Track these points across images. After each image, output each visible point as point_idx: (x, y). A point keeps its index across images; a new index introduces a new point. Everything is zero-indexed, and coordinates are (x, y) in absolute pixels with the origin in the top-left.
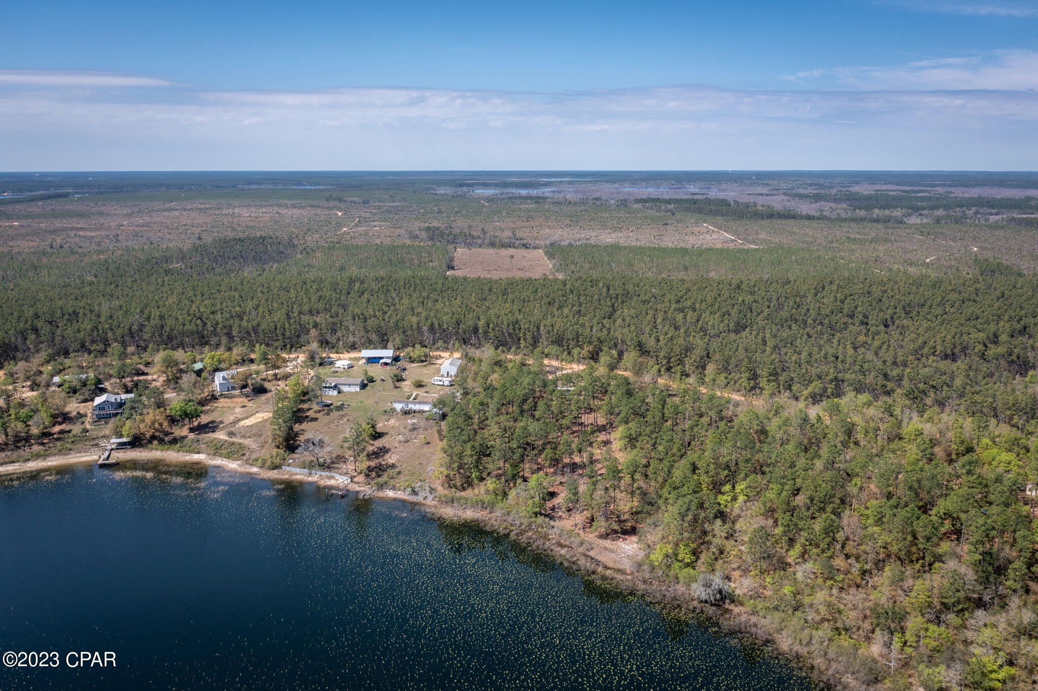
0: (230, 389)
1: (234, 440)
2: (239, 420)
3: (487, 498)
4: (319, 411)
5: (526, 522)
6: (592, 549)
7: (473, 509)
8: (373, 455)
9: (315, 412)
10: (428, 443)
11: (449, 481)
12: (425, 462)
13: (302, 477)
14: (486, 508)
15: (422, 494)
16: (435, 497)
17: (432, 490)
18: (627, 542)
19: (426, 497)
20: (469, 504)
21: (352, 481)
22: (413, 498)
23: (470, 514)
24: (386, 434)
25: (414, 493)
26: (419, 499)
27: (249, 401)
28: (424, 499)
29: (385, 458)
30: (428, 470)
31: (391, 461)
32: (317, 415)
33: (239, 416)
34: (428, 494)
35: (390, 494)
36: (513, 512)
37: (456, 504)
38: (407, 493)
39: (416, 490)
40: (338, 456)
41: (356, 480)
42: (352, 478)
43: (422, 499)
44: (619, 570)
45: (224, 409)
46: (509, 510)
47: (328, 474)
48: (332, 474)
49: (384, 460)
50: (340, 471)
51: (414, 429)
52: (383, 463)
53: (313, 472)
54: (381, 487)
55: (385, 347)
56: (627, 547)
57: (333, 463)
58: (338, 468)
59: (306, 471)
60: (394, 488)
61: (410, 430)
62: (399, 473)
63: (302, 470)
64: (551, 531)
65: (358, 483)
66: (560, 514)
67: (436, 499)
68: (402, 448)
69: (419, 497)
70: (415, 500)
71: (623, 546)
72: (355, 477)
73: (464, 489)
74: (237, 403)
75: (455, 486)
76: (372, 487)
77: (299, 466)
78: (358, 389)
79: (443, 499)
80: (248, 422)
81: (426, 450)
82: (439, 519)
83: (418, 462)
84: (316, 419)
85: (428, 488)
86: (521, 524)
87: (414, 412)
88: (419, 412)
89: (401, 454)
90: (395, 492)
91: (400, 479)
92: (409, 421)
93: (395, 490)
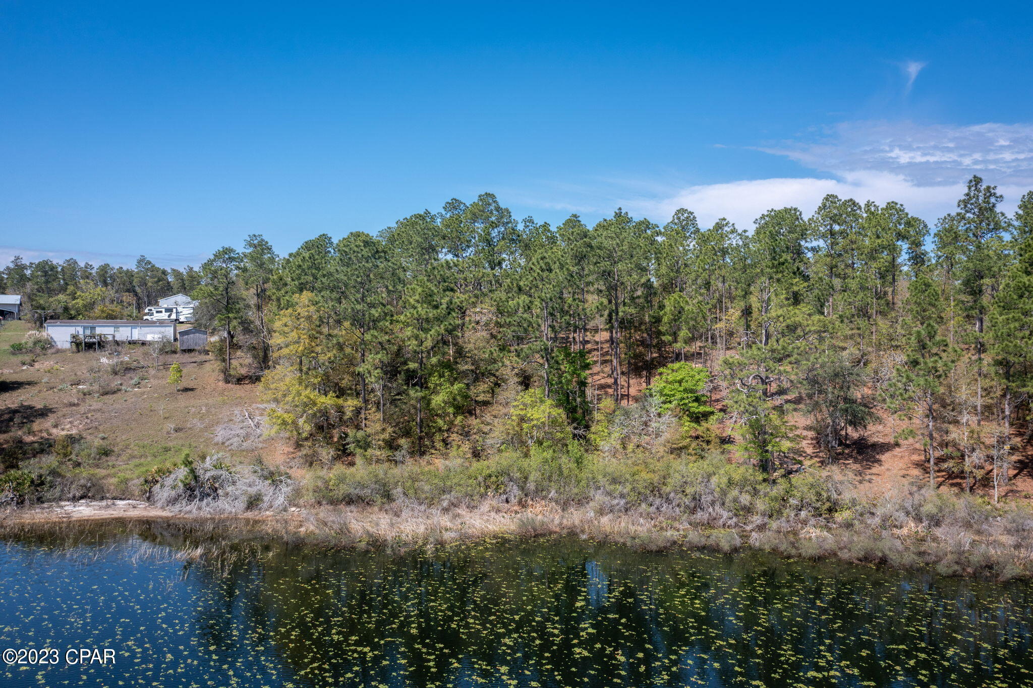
10: (189, 390)
12: (196, 424)
15: (235, 490)
17: (273, 476)
19: (257, 497)
22: (198, 510)
24: (30, 384)
25: (199, 487)
26: (229, 506)
28: (252, 506)
29: (35, 428)
31: (58, 433)
34: (261, 486)
35: (83, 510)
49: (31, 433)
51: (127, 370)
52: (29, 439)
61: (114, 373)
62: (105, 453)
69: (226, 500)
70: (204, 514)
87: (117, 343)
88: (132, 343)
89: (98, 415)
90: (104, 503)
91: (113, 467)
92: (104, 360)
93: (102, 499)
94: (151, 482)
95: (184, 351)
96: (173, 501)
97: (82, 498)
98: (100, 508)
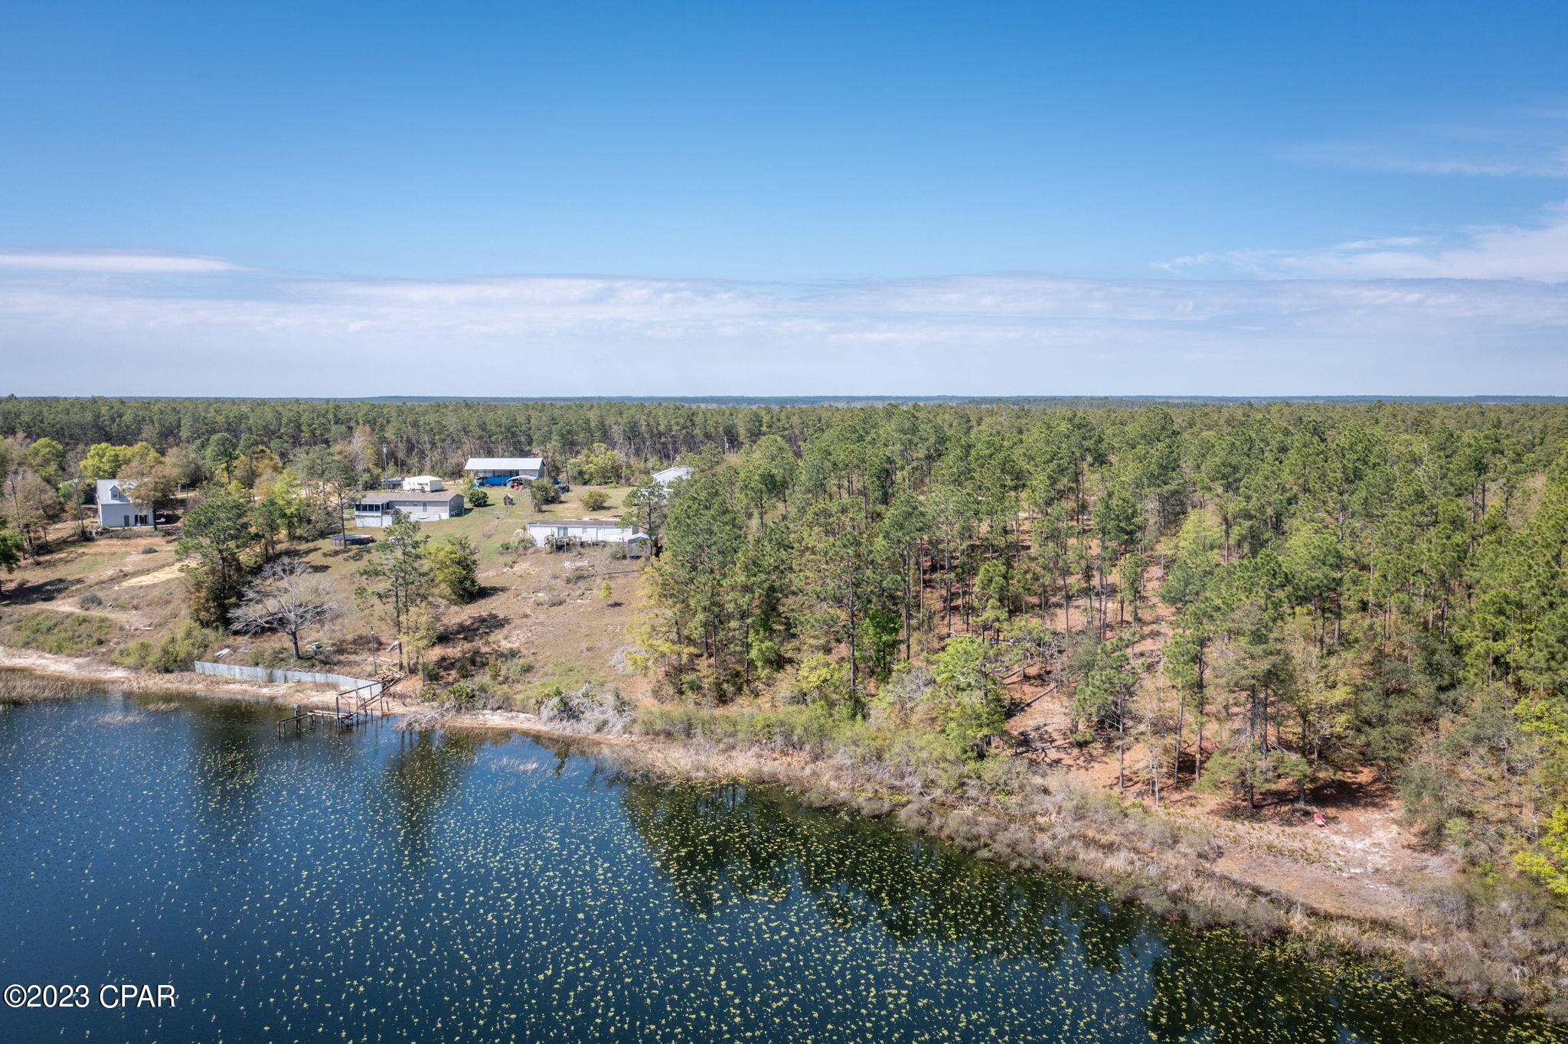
0: (132, 520)
1: (96, 613)
2: (126, 576)
3: (802, 717)
4: (336, 553)
5: (945, 779)
6: (1220, 853)
7: (755, 749)
8: (458, 632)
9: (325, 555)
10: (617, 604)
11: (679, 679)
12: (605, 644)
13: (245, 687)
14: (798, 746)
15: (592, 716)
16: (634, 721)
17: (622, 705)
18: (1344, 827)
19: (605, 723)
20: (741, 735)
21: (383, 693)
22: (564, 729)
23: (743, 764)
24: (503, 590)
25: (568, 711)
26: (584, 728)
27: (168, 542)
28: (599, 730)
29: (492, 638)
30: (612, 663)
31: (505, 645)
32: (329, 561)
33: (128, 569)
34: (611, 714)
35: (496, 720)
36: (896, 749)
37: (699, 739)
38: (546, 713)
39: (574, 703)
40: (361, 638)
41: (398, 688)
42: (387, 684)
43: (592, 728)
44: (1374, 922)
45: (99, 559)
46: (878, 743)
47: (320, 677)
48: (333, 678)
49: (487, 643)
50: (357, 670)
51: (580, 578)
52: (484, 649)
53: (279, 673)
54: (468, 701)
55: (525, 454)
56: (1358, 845)
57: (341, 651)
58: (350, 664)
59: (260, 672)
60: (505, 705)
61: (569, 581)
62: (528, 669)
63: (246, 669)
64: (1040, 802)
65: (402, 697)
66: (1053, 755)
67: (637, 729)
68: (542, 618)
69: (584, 723)
70: (568, 732)
71: (1337, 840)
72: (394, 681)
73: (723, 699)
74: (136, 546)
75: (696, 687)
76: (443, 703)
77: (243, 662)
78: (445, 516)
79: (659, 726)
80: (146, 580)
81: (611, 618)
82: (646, 776)
83: (584, 645)
84: (323, 568)
85: (610, 699)
86: (929, 784)
87: (582, 544)
88: (596, 544)
89: (539, 628)
90: (510, 715)
91: (529, 683)
92: (567, 564)
93: (511, 710)
94: (539, 703)
95: (633, 557)
96: (551, 719)
97: (499, 708)
98: (508, 718)
